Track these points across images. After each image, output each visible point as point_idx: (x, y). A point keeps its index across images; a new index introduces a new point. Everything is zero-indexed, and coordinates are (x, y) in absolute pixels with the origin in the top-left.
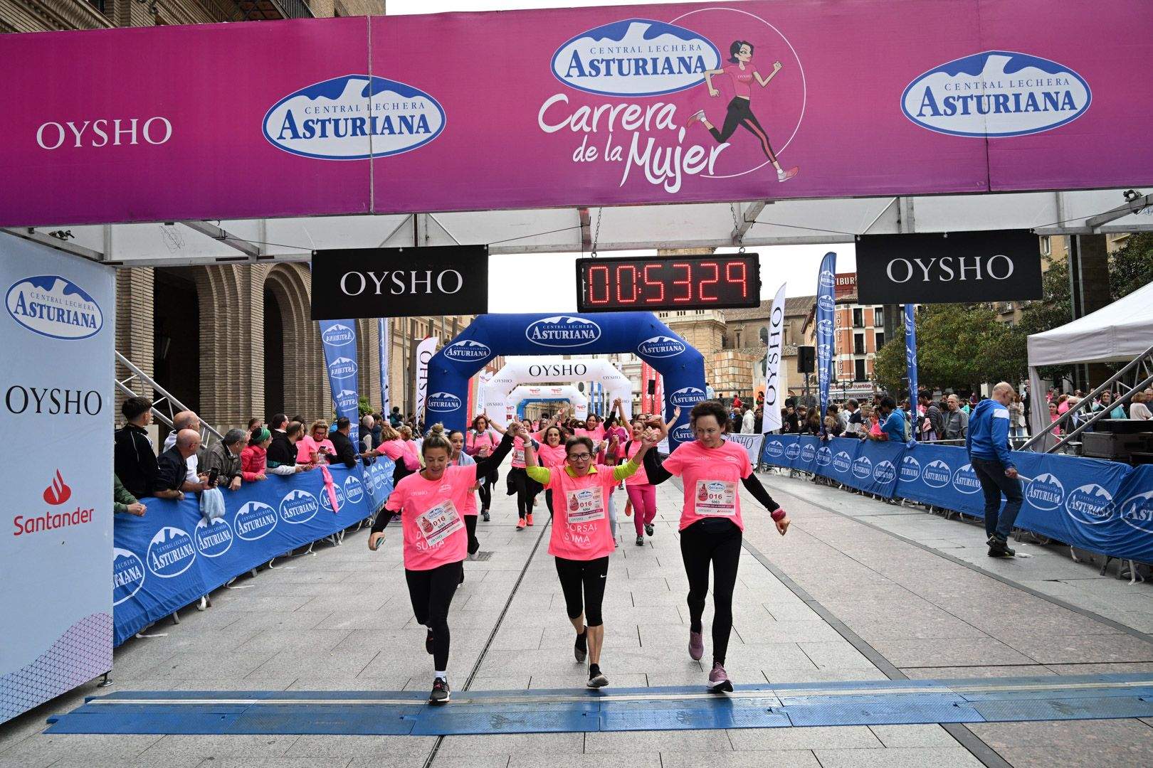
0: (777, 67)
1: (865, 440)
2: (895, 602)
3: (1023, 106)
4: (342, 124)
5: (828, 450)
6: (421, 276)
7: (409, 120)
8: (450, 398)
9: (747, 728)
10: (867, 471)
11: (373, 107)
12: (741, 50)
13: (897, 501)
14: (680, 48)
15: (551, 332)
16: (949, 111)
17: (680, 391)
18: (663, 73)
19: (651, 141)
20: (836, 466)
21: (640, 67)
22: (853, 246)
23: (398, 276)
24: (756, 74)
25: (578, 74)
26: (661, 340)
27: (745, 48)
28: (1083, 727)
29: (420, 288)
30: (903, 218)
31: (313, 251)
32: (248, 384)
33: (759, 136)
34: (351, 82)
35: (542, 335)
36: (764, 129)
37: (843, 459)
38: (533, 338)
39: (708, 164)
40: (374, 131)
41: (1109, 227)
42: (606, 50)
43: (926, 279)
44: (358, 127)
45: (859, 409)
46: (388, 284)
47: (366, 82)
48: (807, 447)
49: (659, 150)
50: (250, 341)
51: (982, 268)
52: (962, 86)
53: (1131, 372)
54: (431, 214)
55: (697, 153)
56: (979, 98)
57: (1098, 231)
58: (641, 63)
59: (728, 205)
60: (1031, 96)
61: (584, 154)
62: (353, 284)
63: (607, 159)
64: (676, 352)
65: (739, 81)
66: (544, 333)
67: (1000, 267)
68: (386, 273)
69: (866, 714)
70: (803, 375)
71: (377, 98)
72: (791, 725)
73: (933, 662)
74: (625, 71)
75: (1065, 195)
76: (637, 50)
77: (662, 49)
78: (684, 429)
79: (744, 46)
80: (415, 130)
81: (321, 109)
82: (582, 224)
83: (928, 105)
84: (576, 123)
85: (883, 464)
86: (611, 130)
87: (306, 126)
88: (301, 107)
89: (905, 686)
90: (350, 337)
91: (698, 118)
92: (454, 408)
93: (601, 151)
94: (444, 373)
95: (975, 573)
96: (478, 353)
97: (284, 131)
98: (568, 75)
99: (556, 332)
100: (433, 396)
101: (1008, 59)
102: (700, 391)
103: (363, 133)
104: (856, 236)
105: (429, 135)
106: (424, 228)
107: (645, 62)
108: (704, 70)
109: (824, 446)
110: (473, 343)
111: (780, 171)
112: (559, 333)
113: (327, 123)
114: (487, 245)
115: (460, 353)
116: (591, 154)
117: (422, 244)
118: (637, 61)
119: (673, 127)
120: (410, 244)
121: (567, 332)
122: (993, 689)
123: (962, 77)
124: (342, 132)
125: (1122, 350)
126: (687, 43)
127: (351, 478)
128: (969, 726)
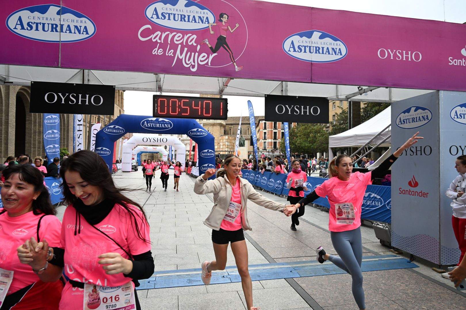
0: (237, 25)
1: (272, 173)
2: (276, 234)
3: (325, 52)
4: (46, 26)
5: (259, 176)
6: (84, 97)
7: (79, 28)
8: (105, 150)
9: (214, 284)
10: (273, 184)
11: (62, 20)
12: (224, 17)
13: (282, 195)
14: (199, 13)
15: (152, 124)
16: (299, 51)
17: (204, 151)
18: (192, 22)
19: (186, 49)
20: (262, 182)
21: (182, 18)
22: (264, 98)
23: (72, 96)
24: (229, 27)
25: (156, 17)
26: (198, 130)
27: (225, 16)
28: (332, 277)
29: (84, 102)
30: (283, 90)
31: (31, 82)
32: (7, 139)
33: (228, 52)
34: (51, 7)
35: (147, 125)
36: (230, 49)
37: (264, 179)
38: (144, 126)
39: (208, 61)
40: (62, 30)
41: (353, 99)
42: (169, 9)
43: (290, 113)
44: (54, 28)
45: (271, 161)
46: (68, 99)
47: (59, 9)
48: (252, 174)
49: (189, 54)
50: (8, 120)
51: (310, 110)
52: (304, 42)
53: (360, 151)
54: (91, 70)
55: (204, 56)
56: (310, 47)
57: (349, 100)
58: (183, 17)
59: (217, 78)
60: (328, 48)
61: (157, 51)
62: (51, 98)
63: (167, 55)
64: (204, 135)
65: (222, 29)
66: (148, 124)
67: (315, 111)
68: (67, 94)
69: (259, 276)
70: (252, 147)
71: (64, 16)
72: (231, 282)
73: (286, 256)
74: (176, 19)
75: (339, 86)
76: (181, 11)
77: (192, 12)
78: (205, 166)
79: (225, 15)
80: (82, 32)
81: (36, 18)
82: (157, 80)
83: (291, 47)
84: (154, 38)
85: (278, 182)
86: (169, 43)
87: (28, 24)
88: (26, 15)
89: (275, 265)
90: (57, 121)
91: (205, 42)
92: (108, 154)
93: (165, 51)
94: (103, 139)
95: (305, 223)
96: (119, 131)
97: (17, 25)
98: (152, 18)
99: (154, 124)
100: (98, 148)
101: (321, 34)
102: (212, 151)
103: (56, 31)
104: (265, 95)
105: (88, 36)
106: (87, 76)
107: (185, 16)
108: (208, 23)
109: (258, 174)
110: (117, 127)
111: (236, 67)
112: (155, 125)
113: (39, 24)
114: (115, 86)
115: (111, 131)
116: (160, 52)
117: (86, 83)
118: (181, 15)
119: (195, 44)
120: (80, 82)
121: (159, 124)
122: (304, 265)
123: (304, 38)
124: (46, 29)
125: (358, 143)
126: (202, 11)
127: (55, 184)
128: (294, 279)
